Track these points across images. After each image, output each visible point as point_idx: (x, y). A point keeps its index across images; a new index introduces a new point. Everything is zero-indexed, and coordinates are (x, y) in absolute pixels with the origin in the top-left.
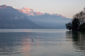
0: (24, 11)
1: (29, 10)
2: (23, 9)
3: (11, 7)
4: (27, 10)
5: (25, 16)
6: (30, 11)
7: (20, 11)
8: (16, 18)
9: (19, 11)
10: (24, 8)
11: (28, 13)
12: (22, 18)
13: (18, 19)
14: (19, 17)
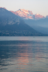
0: (21, 14)
1: (26, 13)
2: (19, 11)
3: (4, 9)
4: (24, 13)
6: (28, 13)
7: (16, 14)
8: (10, 23)
9: (14, 13)
10: (20, 9)
11: (25, 16)
13: (12, 24)
14: (14, 21)
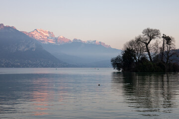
0: (37, 36)
1: (45, 34)
2: (35, 32)
3: (12, 28)
4: (42, 34)
5: (38, 43)
6: (48, 35)
7: (30, 36)
8: (22, 48)
9: (27, 35)
10: (36, 30)
11: (43, 38)
12: (32, 48)
13: (25, 50)
14: (28, 46)
